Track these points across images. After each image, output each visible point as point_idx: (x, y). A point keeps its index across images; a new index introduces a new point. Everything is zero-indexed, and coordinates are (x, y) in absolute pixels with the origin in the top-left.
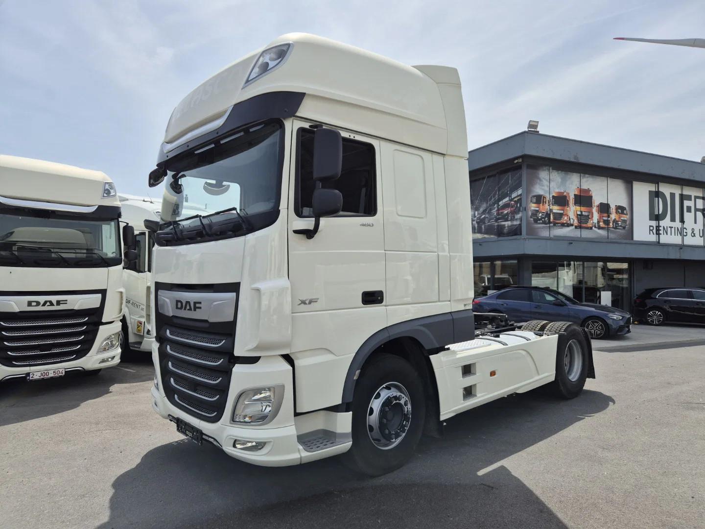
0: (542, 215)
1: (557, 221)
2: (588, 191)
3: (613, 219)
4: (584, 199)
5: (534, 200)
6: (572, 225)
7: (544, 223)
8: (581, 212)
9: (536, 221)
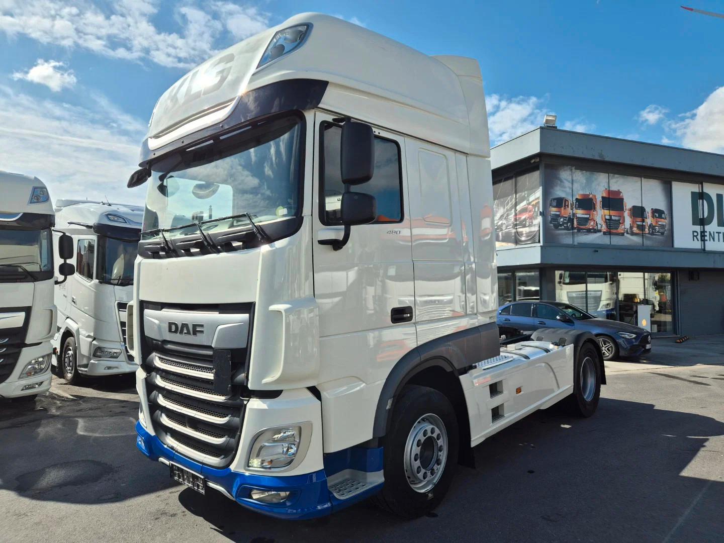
0: (564, 220)
1: (583, 226)
2: (619, 192)
3: (649, 224)
4: (613, 202)
5: (555, 204)
6: (600, 231)
7: (567, 229)
8: (610, 216)
9: (557, 227)
